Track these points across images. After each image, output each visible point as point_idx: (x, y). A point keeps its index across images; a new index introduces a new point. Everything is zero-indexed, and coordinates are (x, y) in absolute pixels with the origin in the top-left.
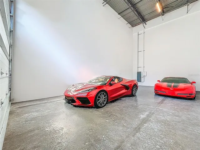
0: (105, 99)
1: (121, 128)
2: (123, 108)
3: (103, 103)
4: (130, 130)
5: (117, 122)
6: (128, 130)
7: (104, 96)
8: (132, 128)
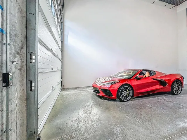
0: (129, 93)
1: (142, 130)
2: (153, 107)
3: (127, 97)
4: (154, 136)
5: (138, 122)
6: (152, 135)
7: (129, 91)
8: (159, 135)
